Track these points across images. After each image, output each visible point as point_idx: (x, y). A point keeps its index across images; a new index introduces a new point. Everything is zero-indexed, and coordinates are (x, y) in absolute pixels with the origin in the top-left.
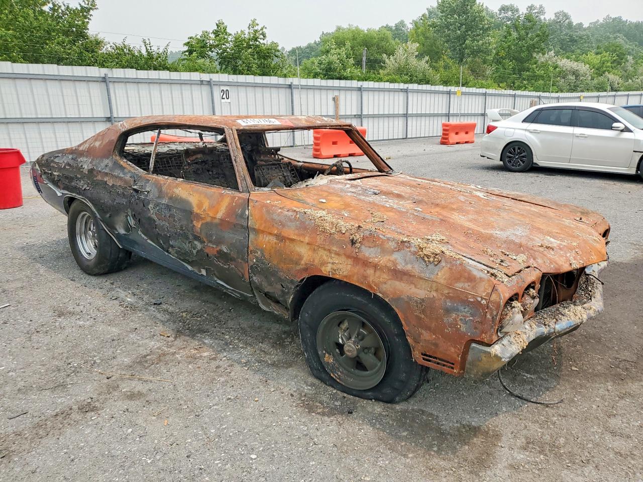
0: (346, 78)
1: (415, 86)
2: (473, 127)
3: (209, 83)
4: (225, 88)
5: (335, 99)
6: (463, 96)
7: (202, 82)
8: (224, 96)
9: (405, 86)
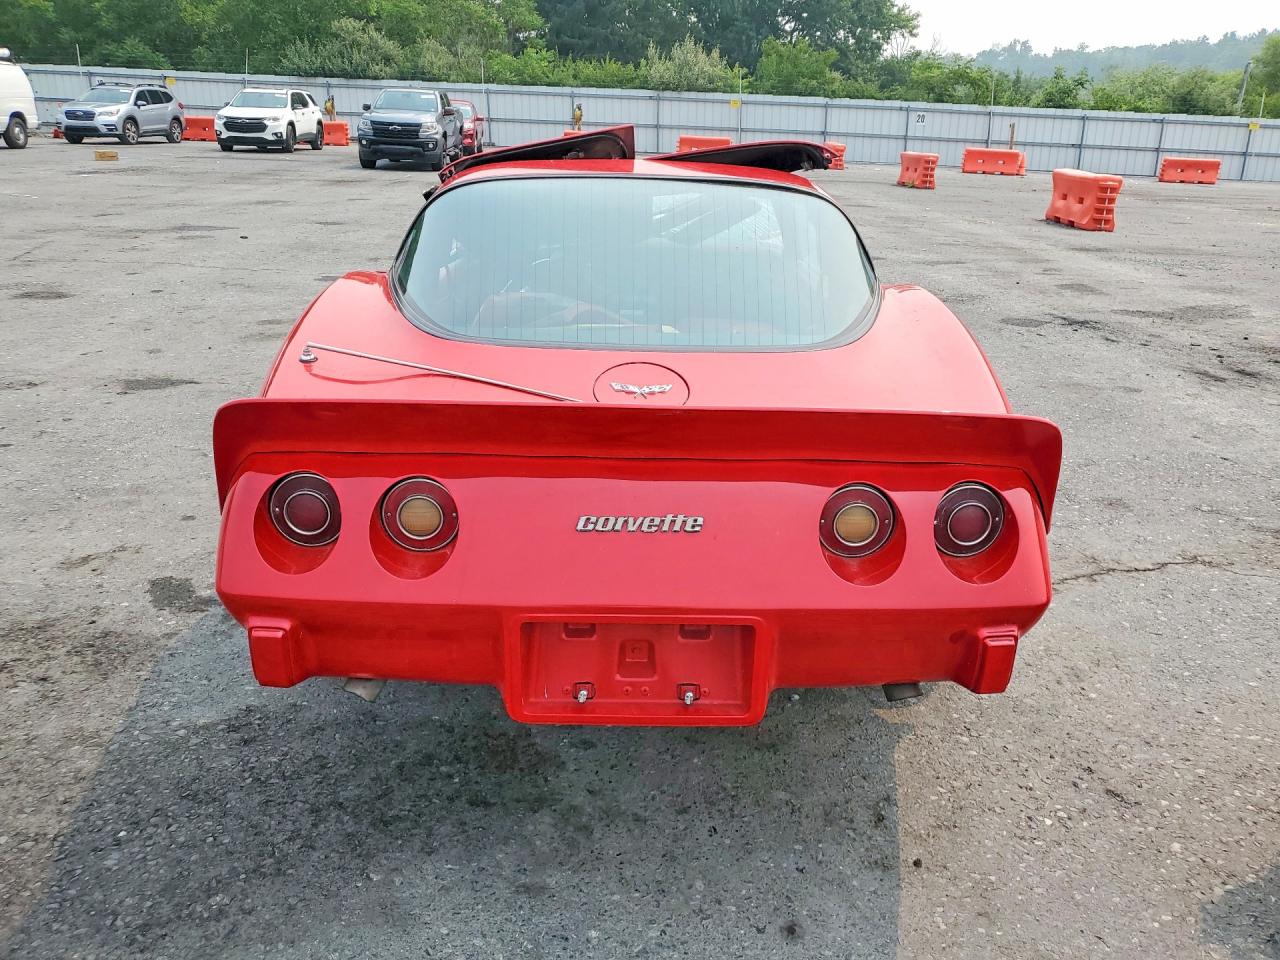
0: (1065, 107)
1: (1183, 117)
2: (1215, 166)
3: (908, 110)
4: (921, 114)
5: (1012, 126)
6: (1262, 130)
7: (901, 109)
8: (919, 120)
9: (1162, 116)
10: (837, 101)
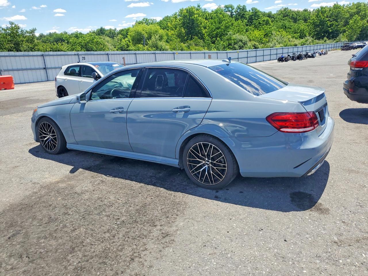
1: (159, 52)
3: (78, 55)
4: (83, 56)
5: (123, 58)
7: (75, 54)
8: (83, 59)
9: (154, 52)
10: (47, 53)
